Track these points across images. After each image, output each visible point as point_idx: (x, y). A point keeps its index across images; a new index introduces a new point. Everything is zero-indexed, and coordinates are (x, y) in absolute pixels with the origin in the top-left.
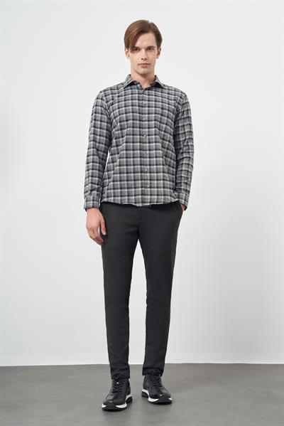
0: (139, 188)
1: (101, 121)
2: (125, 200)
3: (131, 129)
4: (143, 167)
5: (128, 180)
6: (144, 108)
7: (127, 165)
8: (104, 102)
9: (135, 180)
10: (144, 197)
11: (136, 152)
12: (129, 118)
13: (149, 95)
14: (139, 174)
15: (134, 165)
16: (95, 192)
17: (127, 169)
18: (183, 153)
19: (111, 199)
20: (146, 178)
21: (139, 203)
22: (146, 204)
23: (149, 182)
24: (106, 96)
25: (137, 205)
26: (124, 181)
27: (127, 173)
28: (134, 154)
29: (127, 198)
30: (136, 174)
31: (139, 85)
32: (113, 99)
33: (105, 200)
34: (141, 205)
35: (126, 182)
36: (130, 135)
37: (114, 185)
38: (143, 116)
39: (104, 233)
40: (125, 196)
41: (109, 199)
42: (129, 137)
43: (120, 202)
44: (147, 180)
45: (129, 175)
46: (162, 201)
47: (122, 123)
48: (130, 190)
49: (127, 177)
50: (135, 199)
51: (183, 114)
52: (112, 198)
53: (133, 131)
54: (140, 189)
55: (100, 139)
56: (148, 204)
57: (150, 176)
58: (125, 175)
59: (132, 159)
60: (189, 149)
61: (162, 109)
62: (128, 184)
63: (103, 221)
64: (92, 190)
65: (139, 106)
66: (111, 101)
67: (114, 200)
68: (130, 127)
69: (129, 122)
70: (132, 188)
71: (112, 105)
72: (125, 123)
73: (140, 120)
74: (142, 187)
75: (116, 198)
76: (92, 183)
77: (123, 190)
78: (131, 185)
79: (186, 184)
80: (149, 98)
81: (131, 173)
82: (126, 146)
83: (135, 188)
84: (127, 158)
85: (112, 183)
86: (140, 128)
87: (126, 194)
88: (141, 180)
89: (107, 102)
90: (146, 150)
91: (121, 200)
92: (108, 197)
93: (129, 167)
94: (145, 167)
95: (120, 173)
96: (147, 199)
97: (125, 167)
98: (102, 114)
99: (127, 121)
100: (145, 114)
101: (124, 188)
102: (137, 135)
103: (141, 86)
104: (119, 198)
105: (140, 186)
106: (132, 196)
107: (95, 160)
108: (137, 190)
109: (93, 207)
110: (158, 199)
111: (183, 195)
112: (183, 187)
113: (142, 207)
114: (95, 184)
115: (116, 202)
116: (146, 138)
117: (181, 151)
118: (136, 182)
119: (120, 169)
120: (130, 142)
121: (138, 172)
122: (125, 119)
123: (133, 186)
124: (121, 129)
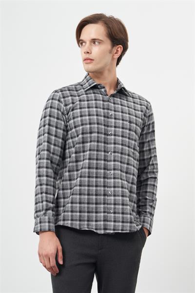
0: (101, 212)
1: (57, 127)
2: (84, 225)
3: (96, 143)
4: (106, 188)
5: (88, 203)
6: (110, 120)
7: (89, 186)
8: (62, 105)
9: (96, 204)
10: (106, 223)
11: (99, 171)
12: (93, 130)
13: (114, 103)
14: (102, 197)
15: (96, 186)
16: (50, 212)
17: (88, 190)
18: (147, 173)
19: (68, 223)
20: (109, 202)
21: (100, 229)
22: (108, 231)
23: (113, 206)
24: (64, 97)
25: (99, 232)
26: (84, 203)
27: (88, 195)
28: (97, 173)
29: (86, 223)
30: (98, 197)
31: (103, 90)
32: (73, 103)
33: (61, 223)
34: (102, 232)
35: (86, 205)
36: (94, 150)
37: (72, 207)
38: (109, 128)
39: (61, 262)
40: (84, 221)
41: (66, 222)
42: (92, 152)
43: (78, 227)
44: (111, 204)
45: (91, 197)
46: (128, 228)
47: (85, 136)
48: (91, 214)
49: (88, 199)
50: (96, 225)
51: (149, 128)
52: (70, 222)
53: (98, 146)
54: (102, 214)
55: (54, 150)
56: (112, 232)
57: (115, 200)
58: (86, 197)
59: (94, 179)
60: (154, 169)
61: (130, 122)
62: (88, 208)
63: (60, 248)
64: (47, 210)
65: (104, 117)
66: (71, 105)
67: (72, 224)
68: (94, 141)
69: (93, 135)
70: (92, 212)
71: (73, 110)
72: (89, 135)
73: (105, 134)
74: (104, 212)
75: (74, 222)
76: (47, 201)
77: (82, 214)
78: (92, 208)
79: (151, 206)
80: (115, 107)
81: (92, 195)
82: (89, 164)
83: (96, 212)
84: (89, 177)
85: (70, 205)
86: (105, 143)
87: (86, 219)
88: (104, 204)
89: (66, 105)
90: (111, 170)
91: (80, 225)
92: (64, 220)
93: (91, 188)
94: (109, 189)
95: (80, 194)
96: (110, 225)
97: (86, 188)
98: (58, 119)
99: (91, 133)
100: (111, 127)
101: (84, 212)
102: (101, 151)
103: (106, 91)
104: (78, 222)
105: (102, 210)
106: (92, 221)
107: (49, 174)
108: (99, 215)
109: (49, 230)
110: (123, 226)
111: (148, 219)
112: (148, 210)
113: (104, 235)
114: (50, 202)
115: (74, 227)
116: (111, 156)
117: (146, 171)
118: (98, 206)
119: (80, 190)
120: (93, 159)
121: (100, 195)
122: (89, 131)
123: (94, 210)
124: (83, 143)
